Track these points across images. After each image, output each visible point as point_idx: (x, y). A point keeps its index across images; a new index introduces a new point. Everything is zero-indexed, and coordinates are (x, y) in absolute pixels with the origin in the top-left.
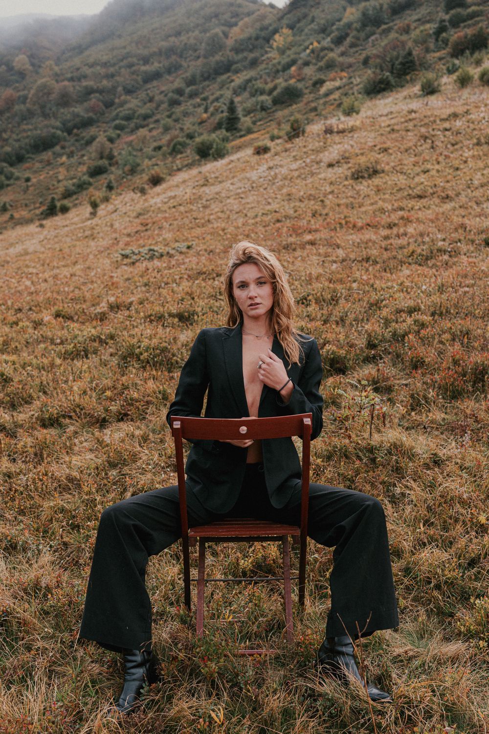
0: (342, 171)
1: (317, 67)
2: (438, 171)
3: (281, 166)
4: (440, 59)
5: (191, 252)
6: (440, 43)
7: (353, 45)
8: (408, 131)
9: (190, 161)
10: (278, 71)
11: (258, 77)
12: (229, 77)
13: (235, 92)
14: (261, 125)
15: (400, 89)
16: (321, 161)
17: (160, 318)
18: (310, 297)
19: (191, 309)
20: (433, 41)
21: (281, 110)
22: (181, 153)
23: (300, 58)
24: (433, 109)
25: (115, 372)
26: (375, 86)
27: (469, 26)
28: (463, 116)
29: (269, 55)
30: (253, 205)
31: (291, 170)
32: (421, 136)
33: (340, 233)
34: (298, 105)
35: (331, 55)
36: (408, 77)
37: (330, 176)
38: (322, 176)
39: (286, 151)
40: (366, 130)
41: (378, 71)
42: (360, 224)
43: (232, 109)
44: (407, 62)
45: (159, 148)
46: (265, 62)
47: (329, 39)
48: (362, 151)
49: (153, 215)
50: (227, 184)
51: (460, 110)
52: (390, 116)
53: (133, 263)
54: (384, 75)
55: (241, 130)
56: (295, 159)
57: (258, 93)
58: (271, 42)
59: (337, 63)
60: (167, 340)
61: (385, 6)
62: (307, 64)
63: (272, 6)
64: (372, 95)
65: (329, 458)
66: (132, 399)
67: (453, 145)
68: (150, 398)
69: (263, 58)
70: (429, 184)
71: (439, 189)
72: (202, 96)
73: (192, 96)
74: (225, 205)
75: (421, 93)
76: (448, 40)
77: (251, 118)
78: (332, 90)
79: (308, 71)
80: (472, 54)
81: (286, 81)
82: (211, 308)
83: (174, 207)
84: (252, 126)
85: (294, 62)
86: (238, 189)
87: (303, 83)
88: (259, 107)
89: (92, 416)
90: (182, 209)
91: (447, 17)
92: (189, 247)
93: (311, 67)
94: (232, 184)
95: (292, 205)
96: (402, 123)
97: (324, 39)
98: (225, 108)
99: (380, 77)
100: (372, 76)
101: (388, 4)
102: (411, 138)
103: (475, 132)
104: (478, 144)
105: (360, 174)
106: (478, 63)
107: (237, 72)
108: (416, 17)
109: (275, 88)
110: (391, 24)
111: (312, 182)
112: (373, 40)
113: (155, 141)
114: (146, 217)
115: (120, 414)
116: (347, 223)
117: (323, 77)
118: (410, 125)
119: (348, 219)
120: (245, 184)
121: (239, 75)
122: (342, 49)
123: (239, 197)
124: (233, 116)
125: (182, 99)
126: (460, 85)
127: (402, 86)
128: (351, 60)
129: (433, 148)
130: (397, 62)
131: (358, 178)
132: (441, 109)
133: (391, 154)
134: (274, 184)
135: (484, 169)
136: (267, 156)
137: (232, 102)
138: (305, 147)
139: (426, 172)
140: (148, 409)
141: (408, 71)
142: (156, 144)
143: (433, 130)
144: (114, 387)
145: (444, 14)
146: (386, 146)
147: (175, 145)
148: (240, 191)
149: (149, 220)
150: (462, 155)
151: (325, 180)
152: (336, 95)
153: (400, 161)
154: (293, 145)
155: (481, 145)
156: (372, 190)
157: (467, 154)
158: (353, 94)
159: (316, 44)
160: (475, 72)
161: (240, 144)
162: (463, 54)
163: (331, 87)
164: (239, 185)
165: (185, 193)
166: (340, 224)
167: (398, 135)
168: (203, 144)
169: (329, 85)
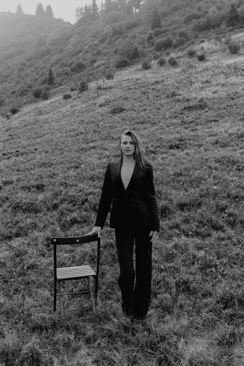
0: (106, 109)
1: (92, 54)
2: (150, 110)
3: (77, 106)
4: (151, 51)
5: (37, 152)
6: (150, 44)
7: (109, 44)
8: (136, 89)
9: (30, 99)
10: (73, 55)
11: (63, 58)
12: (48, 58)
13: (52, 66)
14: (66, 81)
15: (132, 66)
16: (96, 104)
17: (28, 188)
18: (95, 177)
19: (42, 183)
20: (147, 42)
21: (75, 74)
22: (26, 95)
23: (84, 49)
24: (148, 78)
25: (11, 215)
26: (121, 64)
27: (163, 36)
28: (161, 83)
29: (68, 47)
30: (64, 126)
31: (82, 108)
32: (143, 92)
33: (107, 142)
34: (84, 72)
35: (99, 48)
36: (136, 60)
37: (101, 111)
38: (97, 111)
39: (79, 98)
40: (117, 88)
41: (122, 57)
42: (115, 137)
43: (51, 74)
44: (135, 53)
45: (14, 92)
46: (66, 51)
47: (97, 40)
48: (115, 99)
49: (14, 130)
50: (51, 115)
51: (160, 79)
52: (128, 82)
53: (9, 158)
54: (124, 59)
55: (56, 84)
56: (84, 102)
57: (64, 66)
58: (69, 41)
59: (102, 52)
60: (33, 199)
61: (124, 26)
62: (87, 52)
63: (68, 23)
64: (119, 68)
65: (105, 247)
66: (21, 227)
67: (157, 97)
68: (29, 226)
69: (65, 49)
70: (146, 116)
71: (151, 119)
72: (35, 67)
73: (29, 67)
74: (51, 126)
75: (142, 68)
76: (154, 43)
77: (61, 78)
78: (100, 65)
79: (88, 56)
80: (165, 50)
81: (77, 60)
82: (51, 182)
83: (25, 126)
84: (61, 82)
85: (80, 51)
86: (56, 117)
87: (86, 61)
88: (64, 73)
89: (4, 236)
90: (29, 127)
91: (152, 32)
92: (36, 149)
93: (89, 53)
94: (53, 114)
95: (83, 126)
96: (134, 85)
97: (95, 40)
98: (47, 73)
99: (123, 59)
100: (119, 59)
101: (125, 25)
102: (138, 93)
103: (167, 91)
104: (168, 97)
105: (115, 111)
106: (168, 54)
107: (52, 55)
108: (138, 31)
109: (72, 64)
110: (127, 34)
111: (92, 114)
112: (118, 42)
113: (11, 89)
114: (11, 131)
115: (17, 234)
116: (109, 136)
117: (95, 59)
118: (137, 86)
119: (110, 135)
120: (59, 114)
121: (53, 57)
122: (104, 45)
123: (57, 121)
124: (52, 77)
125: (24, 68)
126: (160, 65)
127: (134, 64)
128: (109, 51)
129: (148, 98)
130: (130, 53)
131: (114, 113)
132: (151, 78)
133: (129, 101)
134: (74, 115)
135: (170, 109)
136: (70, 100)
137: (51, 71)
138: (88, 96)
139: (145, 110)
140: (28, 231)
141: (136, 57)
142: (12, 91)
143: (148, 89)
144: (12, 222)
145: (151, 31)
146: (126, 96)
147: (22, 91)
148: (58, 118)
149: (13, 133)
150: (161, 102)
151: (98, 113)
152: (102, 68)
153: (133, 104)
154: (82, 95)
155: (169, 98)
156: (120, 119)
157: (163, 102)
158: (110, 67)
159: (91, 43)
160: (167, 59)
161: (56, 91)
162: (161, 50)
163: (99, 64)
164: (57, 115)
165: (30, 118)
166: (106, 137)
167: (132, 91)
168: (37, 91)
169: (98, 63)
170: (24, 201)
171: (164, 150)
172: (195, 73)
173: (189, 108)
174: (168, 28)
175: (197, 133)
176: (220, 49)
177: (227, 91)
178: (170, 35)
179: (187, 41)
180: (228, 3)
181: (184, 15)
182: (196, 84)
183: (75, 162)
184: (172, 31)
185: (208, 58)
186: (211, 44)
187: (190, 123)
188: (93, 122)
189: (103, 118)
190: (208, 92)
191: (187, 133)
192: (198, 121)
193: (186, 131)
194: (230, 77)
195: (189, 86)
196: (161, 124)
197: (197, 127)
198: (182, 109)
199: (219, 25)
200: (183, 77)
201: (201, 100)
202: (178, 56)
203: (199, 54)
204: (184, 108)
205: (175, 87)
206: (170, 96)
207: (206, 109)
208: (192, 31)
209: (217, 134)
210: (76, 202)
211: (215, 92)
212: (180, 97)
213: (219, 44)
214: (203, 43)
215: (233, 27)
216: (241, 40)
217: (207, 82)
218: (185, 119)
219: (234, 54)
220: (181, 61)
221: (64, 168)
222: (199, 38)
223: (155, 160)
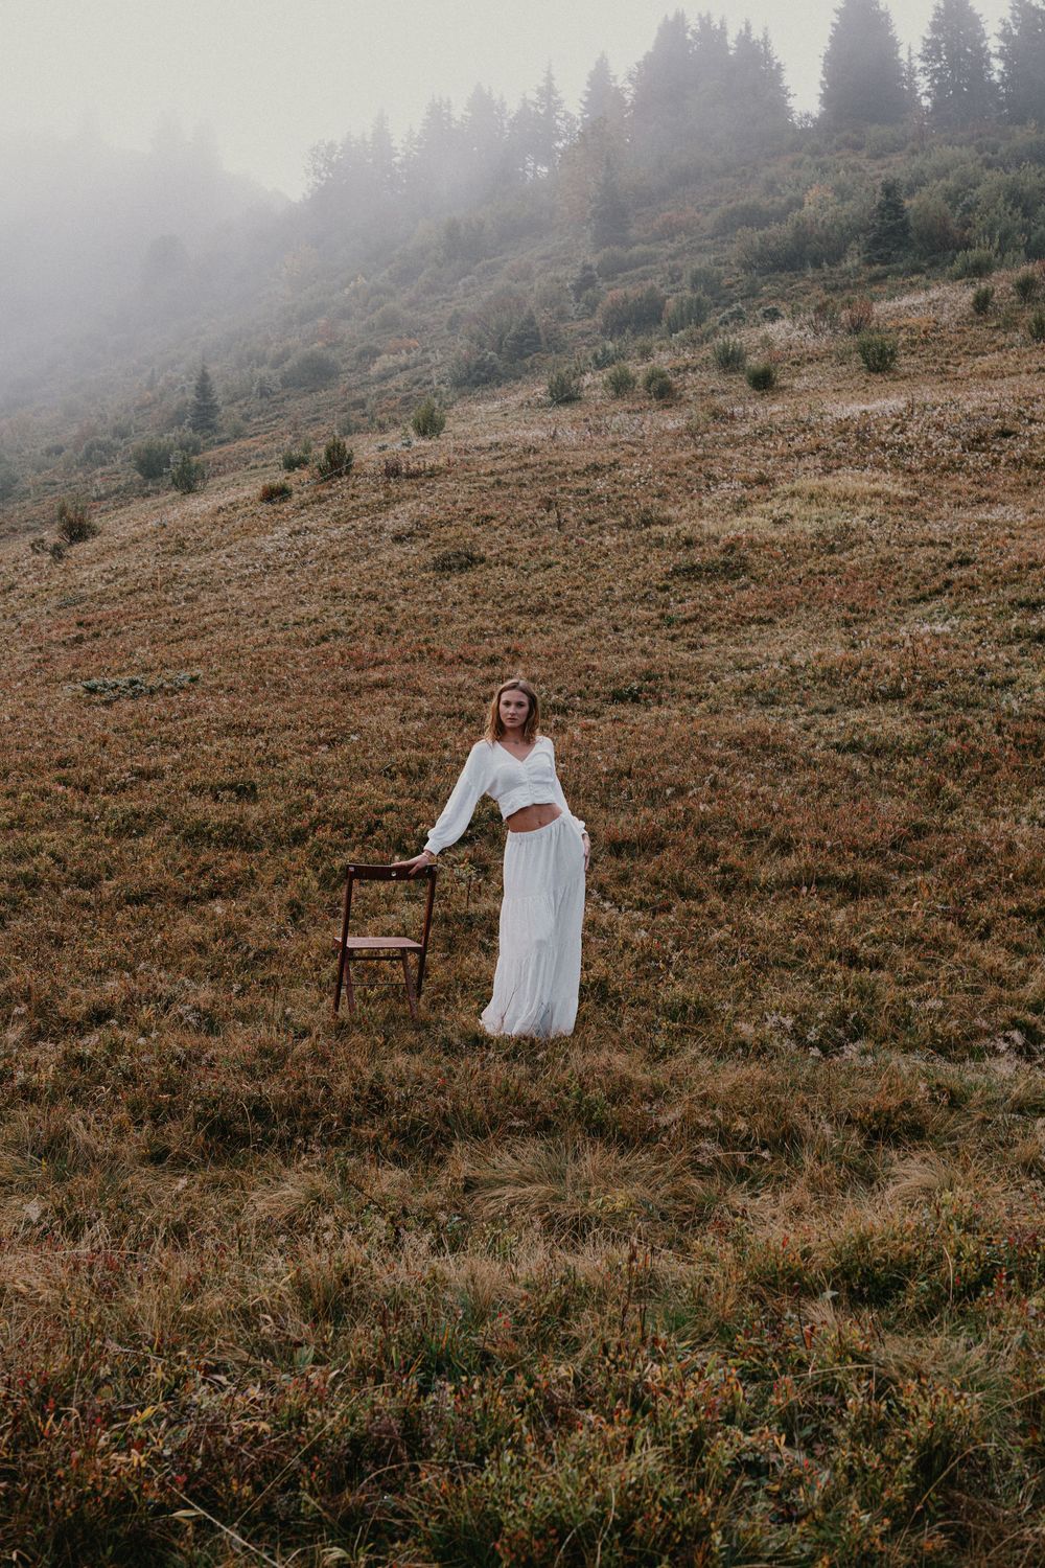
0: (417, 552)
1: (365, 323)
2: (565, 568)
3: (314, 531)
4: (584, 335)
5: (199, 688)
6: (583, 305)
7: (430, 290)
8: (522, 485)
9: (123, 483)
10: (290, 323)
11: (254, 329)
12: (194, 324)
13: (210, 358)
14: (259, 423)
15: (513, 384)
16: (381, 529)
18: (395, 769)
19: (247, 779)
20: (572, 299)
21: (297, 398)
22: (104, 464)
23: (333, 303)
24: (564, 447)
25: (186, 853)
26: (470, 374)
27: (631, 277)
28: (609, 471)
29: (273, 290)
30: (274, 603)
31: (332, 541)
32: (543, 500)
33: (418, 669)
34: (330, 392)
35: (391, 303)
36: (528, 362)
37: (398, 558)
38: (384, 557)
39: (320, 502)
40: (455, 478)
41: (475, 346)
42: (448, 655)
43: (204, 388)
44: (526, 336)
45: (57, 450)
46: (265, 303)
47: (386, 273)
48: (449, 517)
50: (220, 557)
51: (605, 457)
52: (495, 454)
53: (112, 702)
54: (485, 354)
55: (221, 430)
56: (338, 519)
58: (278, 265)
59: (401, 321)
60: (237, 817)
61: (488, 225)
62: (345, 315)
64: (465, 388)
66: (220, 878)
67: (590, 523)
68: (238, 877)
69: (262, 295)
70: (550, 589)
71: (564, 601)
72: (142, 355)
73: (119, 353)
74: (226, 599)
75: (548, 398)
76: (596, 303)
77: (241, 407)
78: (392, 369)
79: (350, 329)
80: (635, 334)
81: (306, 342)
82: (271, 778)
83: (131, 593)
84: (242, 423)
85: (319, 310)
86: (241, 566)
87: (338, 351)
88: (254, 389)
89: (181, 895)
90: (146, 597)
91: (593, 260)
92: (194, 680)
93: (353, 321)
94: (229, 556)
95: (341, 609)
96: (514, 470)
97: (377, 271)
98: (190, 386)
99: (479, 357)
100: (464, 352)
101: (493, 222)
102: (528, 503)
104: (626, 525)
105: (447, 563)
106: (646, 353)
107: (210, 314)
108: (542, 252)
109: (285, 355)
110: (497, 259)
111: (370, 568)
112: (464, 285)
113: (47, 435)
114: (79, 608)
116: (429, 650)
117: (376, 345)
118: (527, 475)
119: (431, 645)
120: (251, 559)
122: (410, 293)
123: (245, 583)
124: (208, 404)
126: (613, 393)
127: (518, 379)
128: (427, 318)
129: (559, 525)
130: (509, 334)
131: (443, 570)
132: (576, 449)
133: (496, 529)
134: (304, 564)
135: (630, 570)
136: (287, 507)
137: (204, 376)
138: (353, 497)
139: (548, 566)
141: (526, 351)
142: (48, 442)
143: (562, 490)
144: (190, 867)
145: (589, 255)
146: (487, 512)
147: (91, 448)
148: (246, 572)
149: (91, 616)
150: (601, 543)
151: (390, 565)
152: (400, 380)
153: (508, 542)
154: (332, 491)
155: (630, 529)
156: (464, 593)
157: (609, 541)
158: (429, 383)
159: (361, 280)
160: (638, 369)
161: (221, 457)
162: (621, 332)
163: (390, 364)
164: (242, 560)
165: (144, 564)
166: (420, 652)
167: (506, 493)
168: (149, 452)
169: (385, 361)
170: (216, 820)
171: (594, 706)
172: (727, 444)
173: (692, 572)
174: (653, 249)
175: (698, 659)
176: (831, 352)
177: (819, 521)
178: (659, 277)
179: (717, 305)
180: (877, 172)
181: (713, 204)
182: (726, 486)
183: (328, 725)
184: (666, 264)
185: (783, 383)
186: (801, 328)
187: (686, 622)
188: (372, 597)
189: (405, 583)
190: (757, 520)
191: (671, 654)
192: (713, 618)
193: (670, 647)
194: (839, 467)
195: (699, 490)
196: (594, 621)
197: (705, 638)
198: (667, 573)
199: (836, 257)
200: (685, 455)
201: (731, 548)
202: (680, 363)
203: (754, 362)
204: (675, 570)
205: (655, 493)
206: (634, 522)
207: (744, 579)
208: (736, 270)
209: (756, 666)
210: (352, 826)
211: (778, 522)
212: (666, 531)
213: (829, 332)
214: (773, 321)
215: (884, 267)
216: (903, 322)
217: (762, 481)
218: (675, 610)
219: (877, 373)
220: (688, 383)
221: (299, 743)
222: (762, 300)
223: (565, 731)
